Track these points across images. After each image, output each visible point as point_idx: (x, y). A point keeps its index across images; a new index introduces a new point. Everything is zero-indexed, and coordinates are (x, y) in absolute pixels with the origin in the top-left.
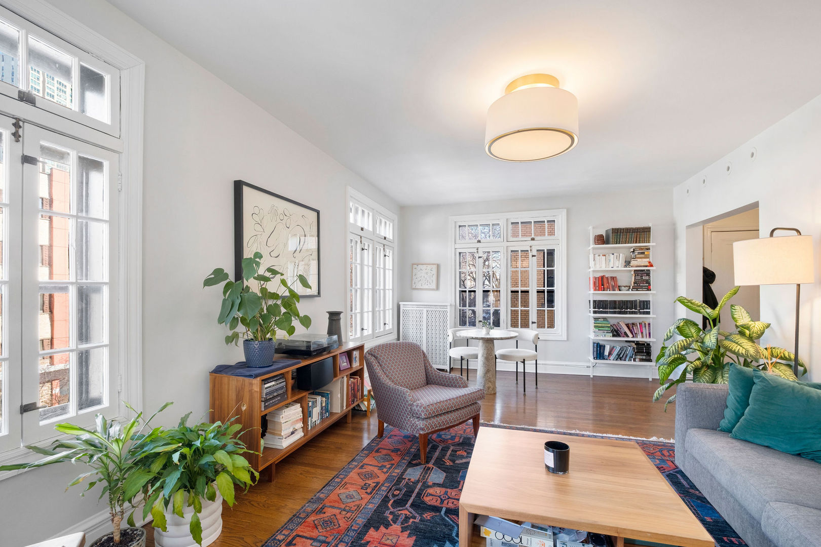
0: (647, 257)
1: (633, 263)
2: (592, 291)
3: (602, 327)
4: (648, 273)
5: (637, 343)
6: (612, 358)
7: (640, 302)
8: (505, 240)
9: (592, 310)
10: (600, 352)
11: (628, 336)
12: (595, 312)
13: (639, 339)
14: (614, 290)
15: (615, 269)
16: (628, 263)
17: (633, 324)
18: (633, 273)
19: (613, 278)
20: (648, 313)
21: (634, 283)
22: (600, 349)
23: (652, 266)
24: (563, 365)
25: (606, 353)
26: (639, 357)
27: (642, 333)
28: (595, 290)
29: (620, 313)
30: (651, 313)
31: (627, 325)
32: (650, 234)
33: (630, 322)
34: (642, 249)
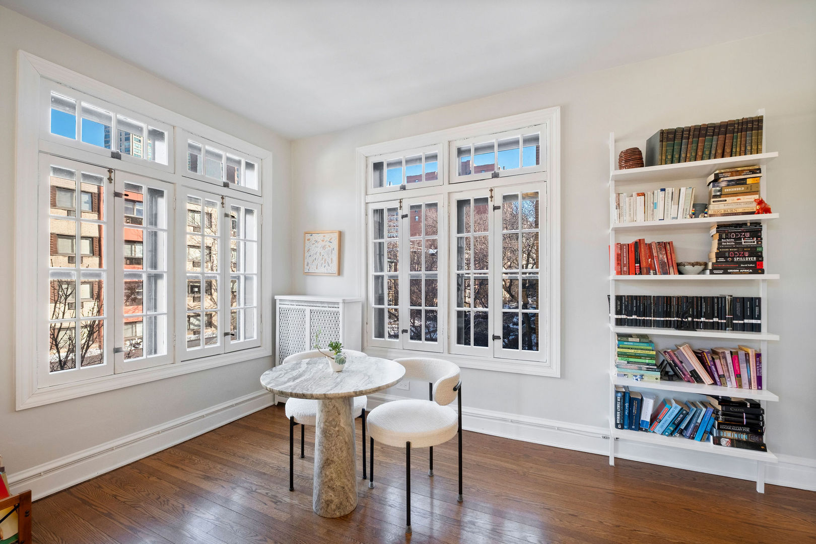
0: (754, 190)
1: (713, 207)
2: (613, 275)
3: (639, 357)
4: (755, 230)
5: (724, 401)
6: (659, 428)
7: (734, 300)
8: (446, 182)
9: (614, 316)
10: (630, 412)
11: (699, 380)
12: (619, 322)
13: (731, 391)
14: (666, 273)
15: (669, 221)
16: (700, 209)
17: (714, 352)
18: (714, 231)
19: (665, 246)
20: (756, 328)
21: (718, 256)
22: (631, 406)
23: (767, 210)
24: (552, 428)
25: (646, 416)
26: (729, 434)
27: (738, 375)
28: (620, 273)
29: (679, 326)
30: (764, 328)
31: (700, 356)
32: (759, 136)
33: (706, 346)
34: (738, 173)
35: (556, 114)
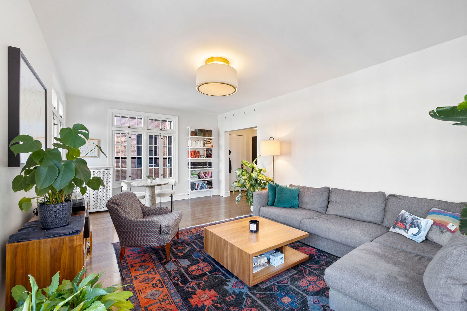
0: (211, 143)
1: (206, 145)
2: (190, 158)
3: (195, 175)
4: (211, 150)
5: (208, 181)
6: (198, 189)
7: (208, 162)
8: (146, 128)
9: (190, 167)
10: (194, 186)
11: (204, 178)
12: (191, 168)
13: (208, 179)
14: (199, 158)
15: (199, 147)
16: (204, 145)
17: (206, 172)
18: (205, 150)
19: (198, 152)
20: (211, 167)
21: (207, 154)
22: (194, 185)
23: (213, 147)
25: (196, 187)
26: (208, 187)
27: (209, 176)
28: (192, 157)
29: (201, 168)
31: (204, 173)
32: (211, 133)
33: (204, 171)
34: (209, 140)
35: (177, 118)
